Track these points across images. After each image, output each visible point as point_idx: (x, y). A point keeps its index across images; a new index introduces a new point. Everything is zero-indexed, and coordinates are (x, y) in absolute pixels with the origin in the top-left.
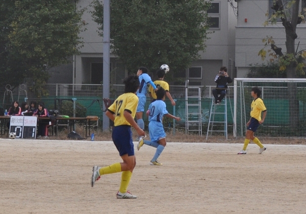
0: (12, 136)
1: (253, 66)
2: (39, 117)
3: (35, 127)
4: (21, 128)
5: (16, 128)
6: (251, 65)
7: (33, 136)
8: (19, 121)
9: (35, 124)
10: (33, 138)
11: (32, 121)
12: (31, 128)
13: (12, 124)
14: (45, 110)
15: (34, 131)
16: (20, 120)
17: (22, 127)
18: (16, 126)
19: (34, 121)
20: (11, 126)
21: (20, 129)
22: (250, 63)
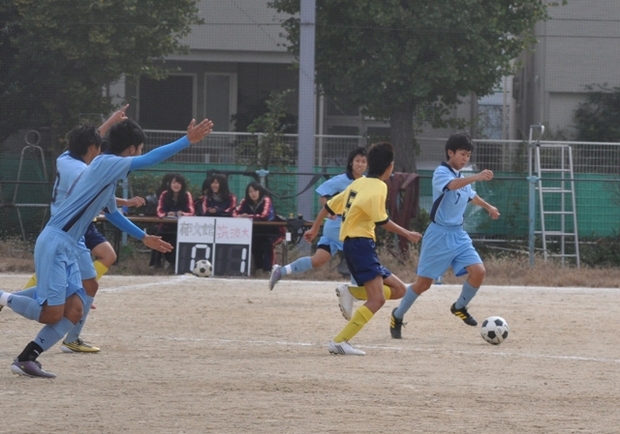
0: (203, 270)
1: (596, 89)
2: (255, 219)
3: (247, 246)
4: (208, 250)
5: (194, 250)
6: (590, 88)
7: (242, 270)
8: (201, 231)
9: (247, 240)
10: (244, 275)
11: (238, 230)
12: (236, 249)
13: (181, 238)
14: (267, 199)
15: (244, 257)
16: (205, 226)
17: (210, 245)
18: (194, 244)
19: (245, 231)
20: (181, 244)
21: (204, 250)
22: (589, 83)
